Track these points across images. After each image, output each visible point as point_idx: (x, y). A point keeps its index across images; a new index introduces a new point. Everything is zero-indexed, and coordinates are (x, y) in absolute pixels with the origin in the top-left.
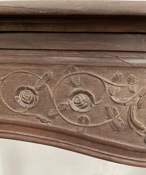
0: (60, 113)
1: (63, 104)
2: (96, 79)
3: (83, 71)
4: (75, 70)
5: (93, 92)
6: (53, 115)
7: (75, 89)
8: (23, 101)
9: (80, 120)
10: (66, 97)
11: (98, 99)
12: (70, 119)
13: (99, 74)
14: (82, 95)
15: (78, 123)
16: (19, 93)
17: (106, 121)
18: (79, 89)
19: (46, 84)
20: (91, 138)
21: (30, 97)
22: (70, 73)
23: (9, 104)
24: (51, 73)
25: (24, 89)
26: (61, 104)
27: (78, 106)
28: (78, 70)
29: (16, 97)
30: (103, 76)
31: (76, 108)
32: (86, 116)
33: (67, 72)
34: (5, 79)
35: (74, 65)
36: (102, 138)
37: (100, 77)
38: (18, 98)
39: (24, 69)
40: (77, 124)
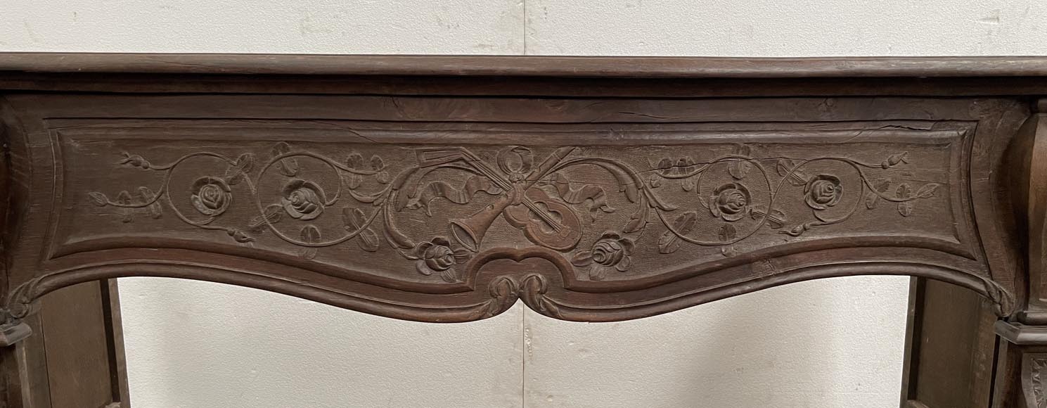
0: (269, 223)
1: (272, 207)
2: (322, 162)
3: (301, 151)
4: (288, 150)
5: (321, 184)
6: (258, 228)
7: (292, 180)
8: (204, 203)
9: (303, 235)
10: (278, 194)
11: (330, 196)
12: (287, 233)
13: (326, 154)
14: (303, 189)
15: (302, 240)
16: (199, 190)
17: (349, 235)
18: (297, 179)
19: (243, 173)
20: (326, 267)
21: (218, 196)
22: (281, 154)
23: (179, 210)
24: (250, 154)
25: (206, 183)
26: (268, 206)
27: (298, 209)
28: (293, 149)
29: (193, 196)
30: (333, 158)
31: (295, 213)
32: (312, 226)
33: (275, 153)
34: (174, 166)
35: (286, 141)
36: (342, 266)
37: (329, 160)
38: (196, 199)
39: (207, 149)
40: (300, 242)
